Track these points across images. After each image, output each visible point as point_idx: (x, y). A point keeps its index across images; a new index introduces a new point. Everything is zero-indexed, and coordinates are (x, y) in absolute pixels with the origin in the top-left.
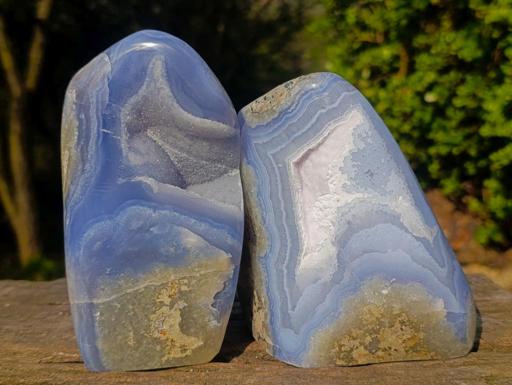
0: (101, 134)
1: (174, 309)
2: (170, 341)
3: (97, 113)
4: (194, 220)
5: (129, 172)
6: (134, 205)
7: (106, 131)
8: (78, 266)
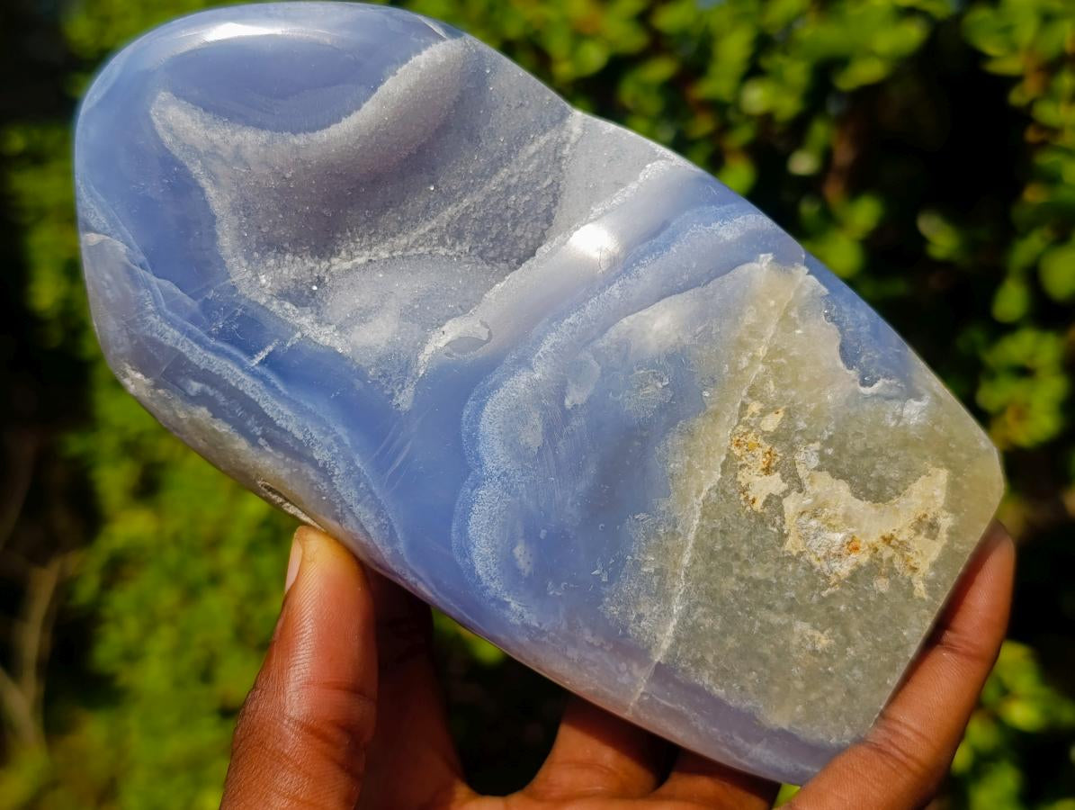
0: (264, 370)
1: (806, 482)
2: (881, 546)
3: (206, 348)
4: (616, 286)
5: (397, 364)
6: (481, 407)
7: (262, 355)
8: (545, 639)
